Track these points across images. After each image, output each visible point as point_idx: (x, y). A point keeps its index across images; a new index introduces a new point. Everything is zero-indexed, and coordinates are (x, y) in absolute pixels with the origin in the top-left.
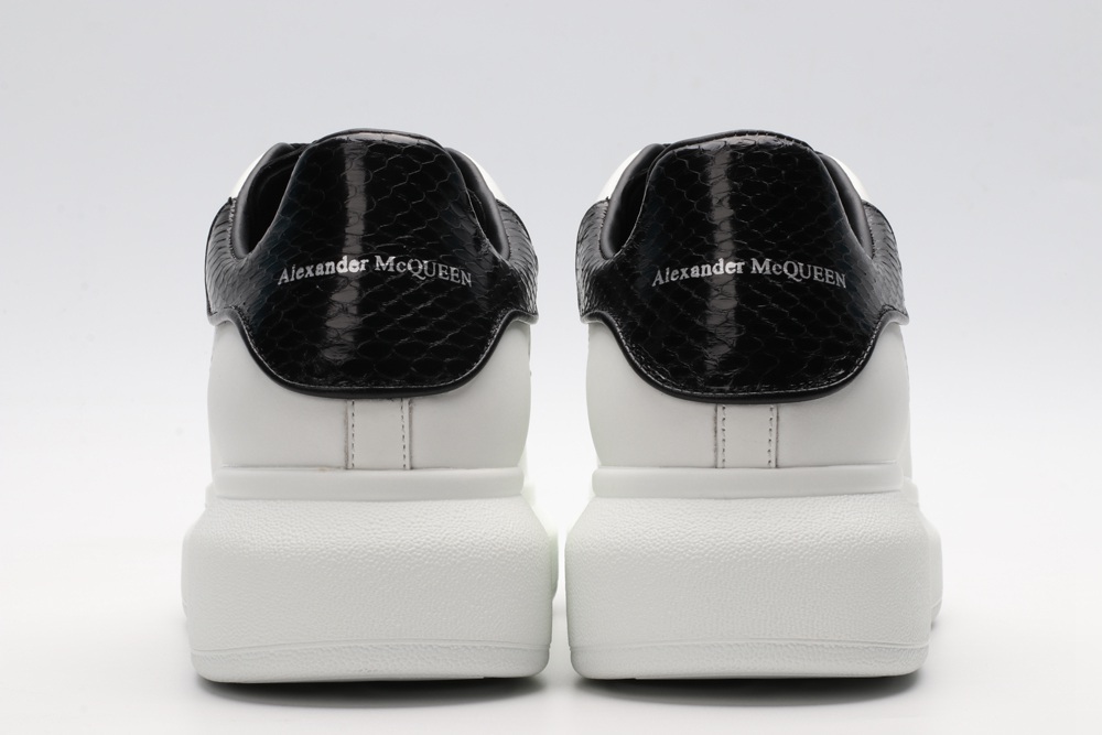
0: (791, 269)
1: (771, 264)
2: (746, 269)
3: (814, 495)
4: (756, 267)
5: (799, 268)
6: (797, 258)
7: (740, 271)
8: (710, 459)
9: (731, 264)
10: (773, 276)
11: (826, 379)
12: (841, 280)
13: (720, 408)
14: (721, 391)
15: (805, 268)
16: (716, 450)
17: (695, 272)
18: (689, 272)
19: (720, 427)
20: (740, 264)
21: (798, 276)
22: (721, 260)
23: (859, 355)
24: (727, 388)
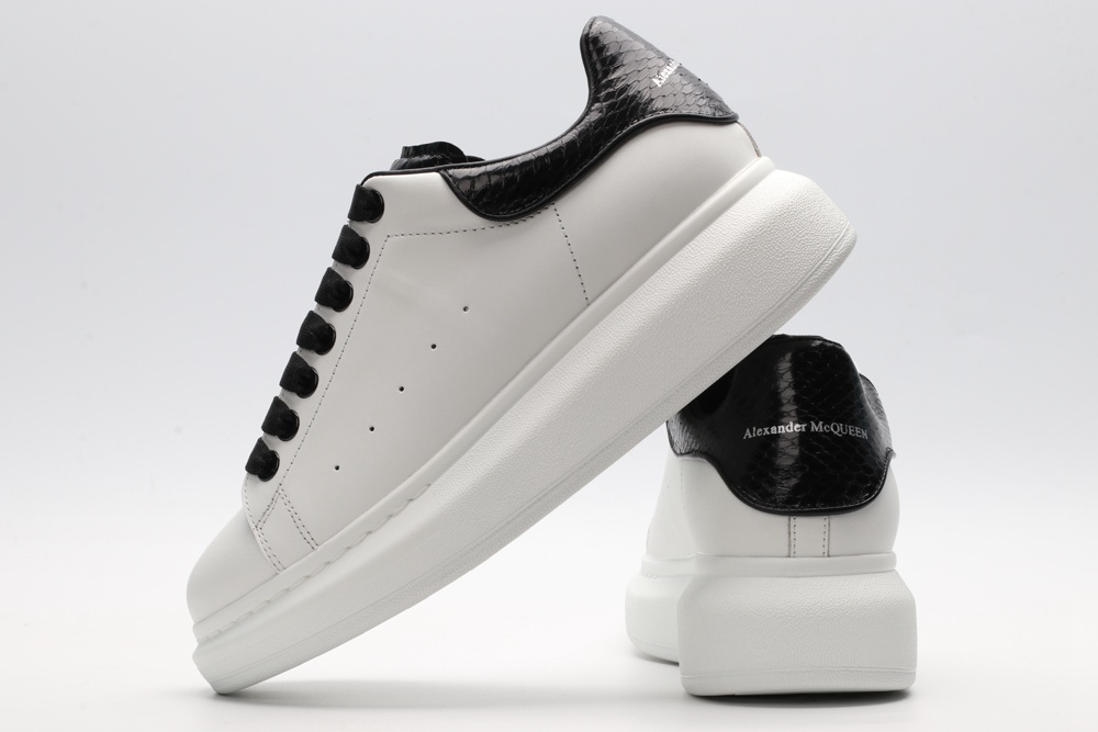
0: (835, 428)
1: (823, 425)
2: (808, 428)
3: (852, 574)
4: (814, 428)
5: (840, 427)
6: (839, 422)
7: (804, 430)
8: (786, 552)
9: (797, 426)
10: (824, 433)
11: (858, 498)
12: (865, 434)
13: (792, 519)
14: (794, 507)
15: (844, 427)
16: (790, 546)
17: (774, 429)
18: (769, 430)
19: (792, 531)
20: (804, 426)
21: (840, 433)
22: (791, 424)
23: (878, 483)
24: (797, 506)
